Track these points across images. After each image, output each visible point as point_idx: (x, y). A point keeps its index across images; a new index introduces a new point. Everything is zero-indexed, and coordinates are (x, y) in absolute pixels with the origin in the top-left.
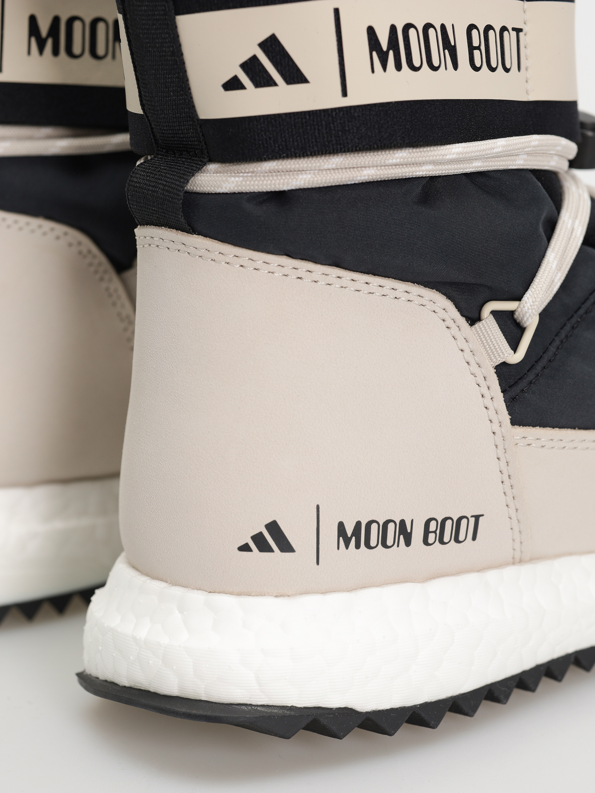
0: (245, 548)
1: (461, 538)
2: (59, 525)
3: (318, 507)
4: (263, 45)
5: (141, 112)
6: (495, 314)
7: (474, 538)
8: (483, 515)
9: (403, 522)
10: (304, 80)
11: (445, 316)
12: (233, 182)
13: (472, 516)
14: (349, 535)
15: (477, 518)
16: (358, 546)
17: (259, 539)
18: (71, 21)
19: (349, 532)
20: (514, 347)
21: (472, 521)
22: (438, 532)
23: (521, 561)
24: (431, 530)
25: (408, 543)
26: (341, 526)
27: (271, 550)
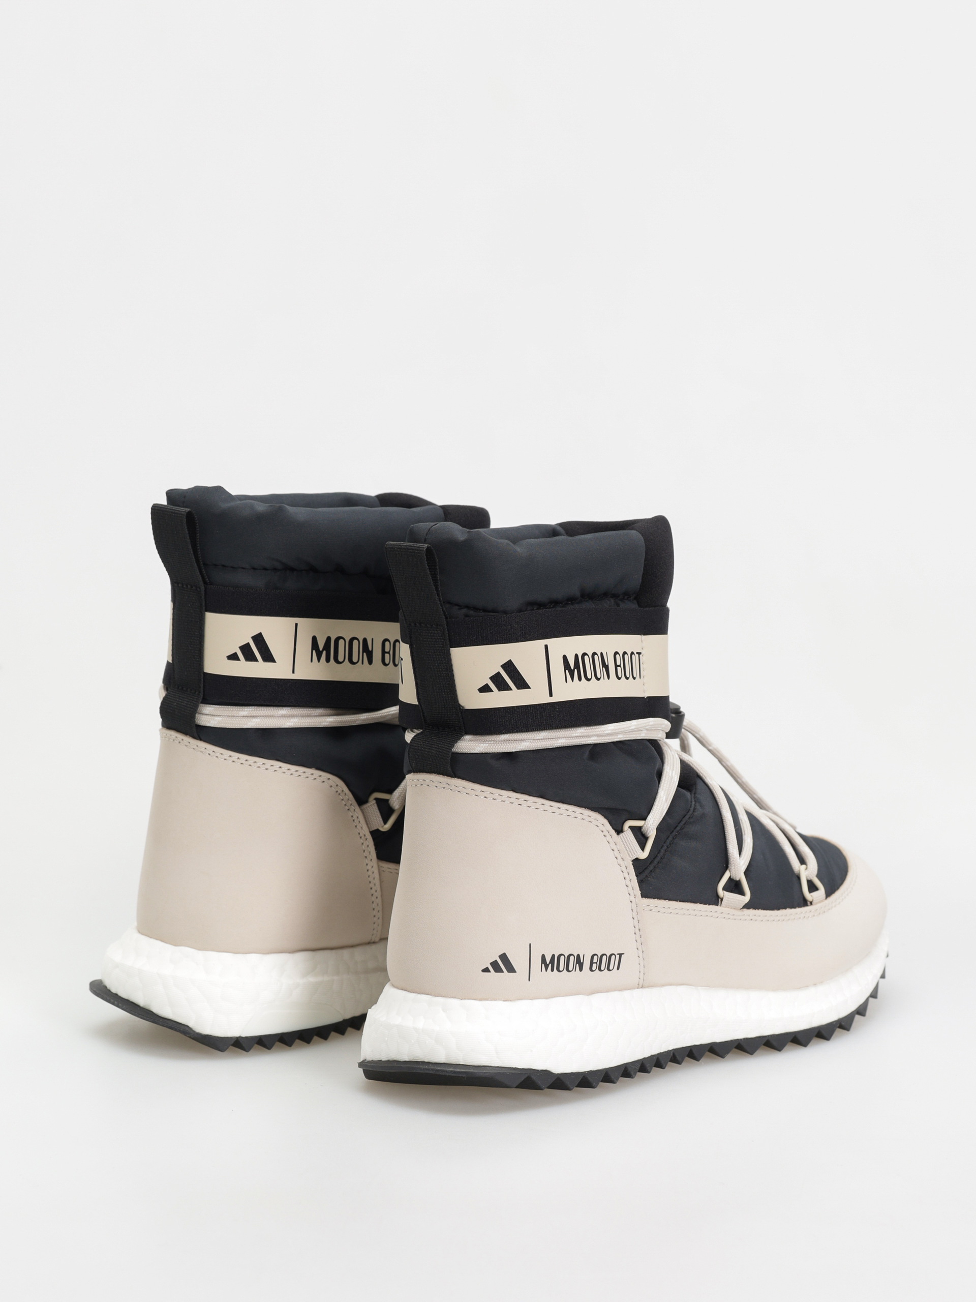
0: (486, 970)
1: (611, 968)
2: (312, 979)
3: (530, 945)
4: (503, 666)
5: (417, 703)
6: (632, 828)
7: (618, 969)
8: (623, 954)
9: (578, 956)
10: (528, 687)
11: (603, 829)
12: (482, 747)
13: (618, 954)
14: (548, 963)
15: (620, 955)
16: (552, 970)
17: (495, 965)
18: (338, 639)
19: (548, 961)
20: (643, 848)
21: (618, 956)
22: (598, 963)
23: (642, 987)
24: (594, 962)
25: (581, 969)
26: (543, 957)
27: (502, 971)
